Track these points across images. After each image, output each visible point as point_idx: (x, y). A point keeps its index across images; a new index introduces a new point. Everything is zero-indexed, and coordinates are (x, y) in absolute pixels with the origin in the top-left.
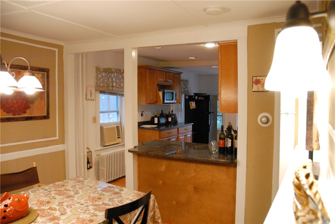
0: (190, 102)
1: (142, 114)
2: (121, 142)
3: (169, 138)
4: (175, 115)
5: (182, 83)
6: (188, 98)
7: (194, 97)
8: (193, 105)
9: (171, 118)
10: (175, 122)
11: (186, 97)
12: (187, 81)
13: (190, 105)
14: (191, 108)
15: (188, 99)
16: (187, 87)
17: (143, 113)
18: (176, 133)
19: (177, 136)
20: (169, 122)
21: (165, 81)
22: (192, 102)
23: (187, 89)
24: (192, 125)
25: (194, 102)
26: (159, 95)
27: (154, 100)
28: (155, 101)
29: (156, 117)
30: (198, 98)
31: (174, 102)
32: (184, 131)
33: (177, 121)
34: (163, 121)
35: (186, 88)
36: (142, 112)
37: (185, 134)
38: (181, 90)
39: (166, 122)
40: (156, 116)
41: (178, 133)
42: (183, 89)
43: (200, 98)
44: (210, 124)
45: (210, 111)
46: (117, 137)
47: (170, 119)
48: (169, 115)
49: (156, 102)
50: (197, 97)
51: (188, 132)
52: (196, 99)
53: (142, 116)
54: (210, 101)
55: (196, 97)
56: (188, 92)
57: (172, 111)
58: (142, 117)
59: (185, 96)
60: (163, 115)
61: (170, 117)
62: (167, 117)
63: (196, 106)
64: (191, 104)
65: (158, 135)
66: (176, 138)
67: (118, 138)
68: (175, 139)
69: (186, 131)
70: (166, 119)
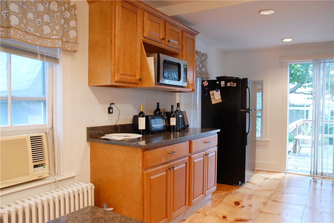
0: (211, 92)
1: (110, 108)
2: (47, 175)
3: (169, 165)
4: (183, 113)
5: (197, 57)
6: (207, 84)
7: (217, 82)
8: (216, 97)
9: (175, 119)
10: (183, 128)
11: (204, 83)
12: (205, 55)
13: (212, 97)
14: (214, 102)
15: (207, 86)
16: (206, 66)
17: (112, 106)
18: (186, 152)
19: (188, 158)
20: (170, 126)
21: (163, 39)
22: (214, 91)
23: (206, 70)
24: (218, 133)
25: (219, 92)
26: (146, 63)
27: (135, 76)
28: (138, 77)
29: (143, 116)
30: (226, 84)
31: (181, 85)
32: (203, 147)
33: (188, 126)
34: (158, 124)
35: (204, 66)
36: (111, 104)
37: (204, 152)
38: (196, 69)
39: (165, 126)
40: (141, 114)
41: (190, 151)
42: (198, 68)
43: (229, 84)
44: (247, 131)
45: (247, 107)
46: (32, 164)
47: (173, 122)
48: (172, 113)
49: (140, 80)
50: (224, 82)
51: (209, 148)
52: (222, 86)
53: (109, 112)
54: (247, 89)
55: (221, 82)
56: (208, 74)
57: (178, 105)
58: (111, 115)
59: (203, 81)
60: (160, 113)
61: (174, 117)
62: (168, 116)
63: (221, 98)
64: (213, 94)
65: (141, 160)
66: (186, 163)
67: (35, 166)
68: (184, 165)
69: (207, 145)
70: (166, 120)
